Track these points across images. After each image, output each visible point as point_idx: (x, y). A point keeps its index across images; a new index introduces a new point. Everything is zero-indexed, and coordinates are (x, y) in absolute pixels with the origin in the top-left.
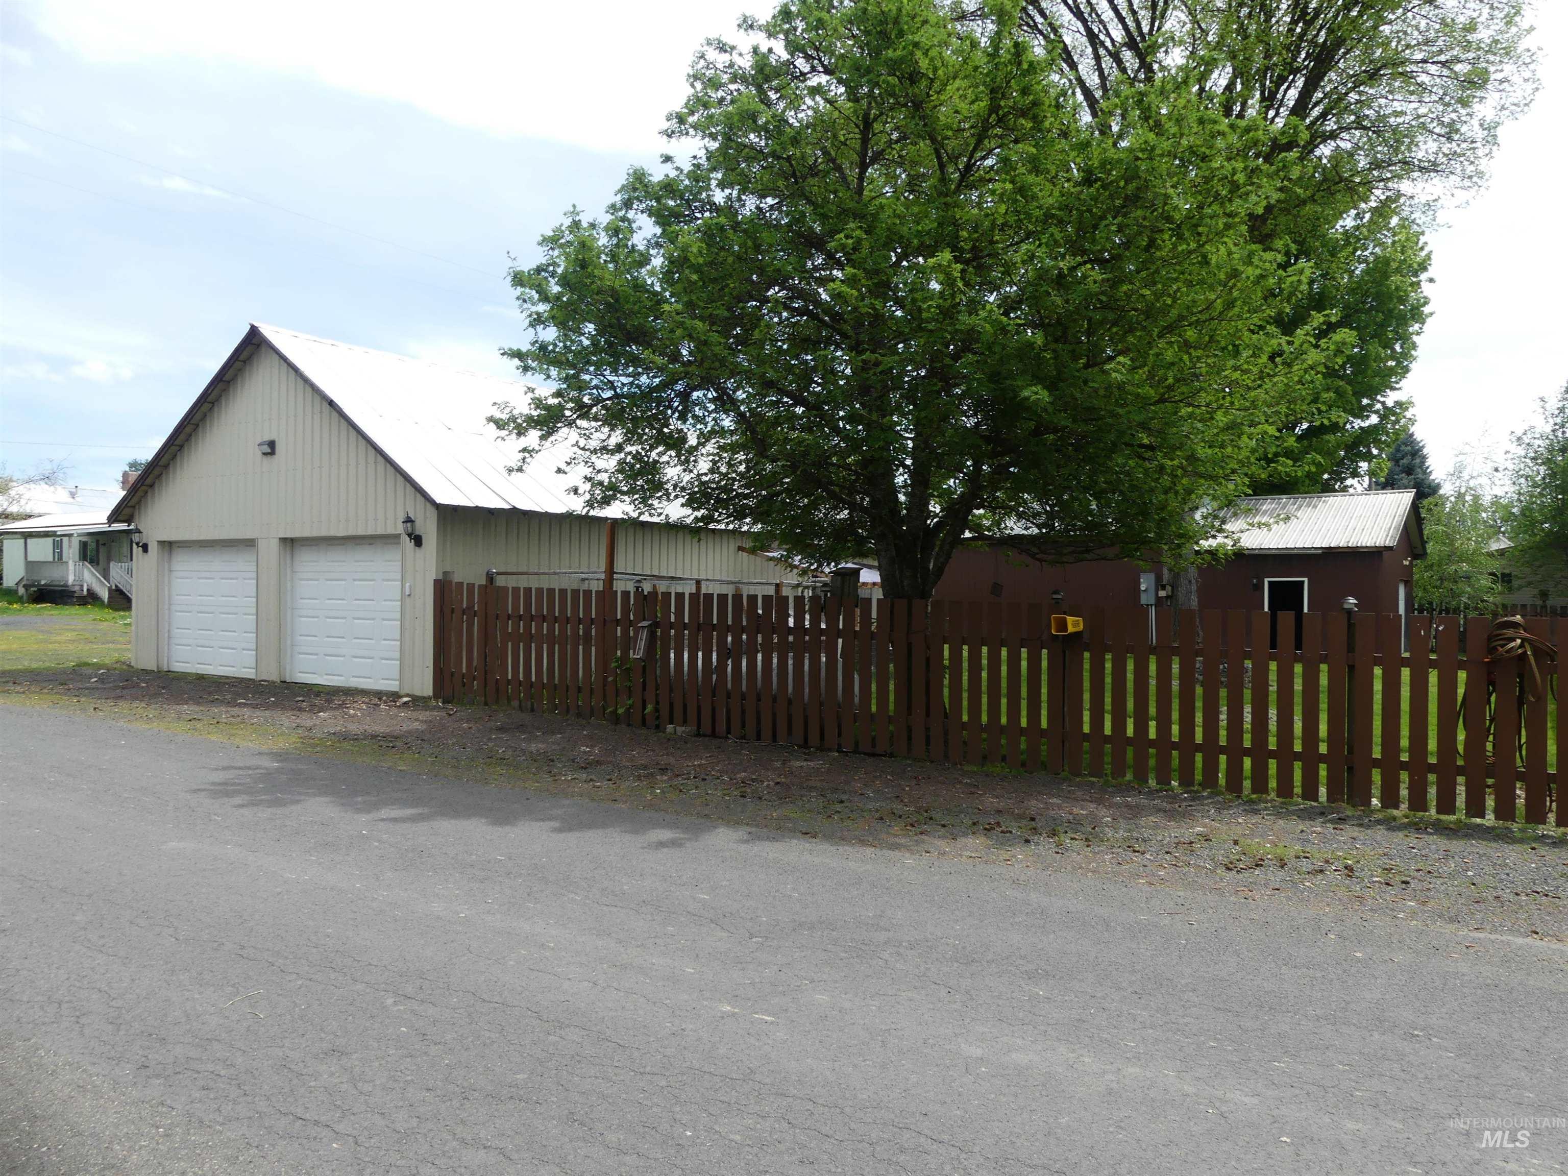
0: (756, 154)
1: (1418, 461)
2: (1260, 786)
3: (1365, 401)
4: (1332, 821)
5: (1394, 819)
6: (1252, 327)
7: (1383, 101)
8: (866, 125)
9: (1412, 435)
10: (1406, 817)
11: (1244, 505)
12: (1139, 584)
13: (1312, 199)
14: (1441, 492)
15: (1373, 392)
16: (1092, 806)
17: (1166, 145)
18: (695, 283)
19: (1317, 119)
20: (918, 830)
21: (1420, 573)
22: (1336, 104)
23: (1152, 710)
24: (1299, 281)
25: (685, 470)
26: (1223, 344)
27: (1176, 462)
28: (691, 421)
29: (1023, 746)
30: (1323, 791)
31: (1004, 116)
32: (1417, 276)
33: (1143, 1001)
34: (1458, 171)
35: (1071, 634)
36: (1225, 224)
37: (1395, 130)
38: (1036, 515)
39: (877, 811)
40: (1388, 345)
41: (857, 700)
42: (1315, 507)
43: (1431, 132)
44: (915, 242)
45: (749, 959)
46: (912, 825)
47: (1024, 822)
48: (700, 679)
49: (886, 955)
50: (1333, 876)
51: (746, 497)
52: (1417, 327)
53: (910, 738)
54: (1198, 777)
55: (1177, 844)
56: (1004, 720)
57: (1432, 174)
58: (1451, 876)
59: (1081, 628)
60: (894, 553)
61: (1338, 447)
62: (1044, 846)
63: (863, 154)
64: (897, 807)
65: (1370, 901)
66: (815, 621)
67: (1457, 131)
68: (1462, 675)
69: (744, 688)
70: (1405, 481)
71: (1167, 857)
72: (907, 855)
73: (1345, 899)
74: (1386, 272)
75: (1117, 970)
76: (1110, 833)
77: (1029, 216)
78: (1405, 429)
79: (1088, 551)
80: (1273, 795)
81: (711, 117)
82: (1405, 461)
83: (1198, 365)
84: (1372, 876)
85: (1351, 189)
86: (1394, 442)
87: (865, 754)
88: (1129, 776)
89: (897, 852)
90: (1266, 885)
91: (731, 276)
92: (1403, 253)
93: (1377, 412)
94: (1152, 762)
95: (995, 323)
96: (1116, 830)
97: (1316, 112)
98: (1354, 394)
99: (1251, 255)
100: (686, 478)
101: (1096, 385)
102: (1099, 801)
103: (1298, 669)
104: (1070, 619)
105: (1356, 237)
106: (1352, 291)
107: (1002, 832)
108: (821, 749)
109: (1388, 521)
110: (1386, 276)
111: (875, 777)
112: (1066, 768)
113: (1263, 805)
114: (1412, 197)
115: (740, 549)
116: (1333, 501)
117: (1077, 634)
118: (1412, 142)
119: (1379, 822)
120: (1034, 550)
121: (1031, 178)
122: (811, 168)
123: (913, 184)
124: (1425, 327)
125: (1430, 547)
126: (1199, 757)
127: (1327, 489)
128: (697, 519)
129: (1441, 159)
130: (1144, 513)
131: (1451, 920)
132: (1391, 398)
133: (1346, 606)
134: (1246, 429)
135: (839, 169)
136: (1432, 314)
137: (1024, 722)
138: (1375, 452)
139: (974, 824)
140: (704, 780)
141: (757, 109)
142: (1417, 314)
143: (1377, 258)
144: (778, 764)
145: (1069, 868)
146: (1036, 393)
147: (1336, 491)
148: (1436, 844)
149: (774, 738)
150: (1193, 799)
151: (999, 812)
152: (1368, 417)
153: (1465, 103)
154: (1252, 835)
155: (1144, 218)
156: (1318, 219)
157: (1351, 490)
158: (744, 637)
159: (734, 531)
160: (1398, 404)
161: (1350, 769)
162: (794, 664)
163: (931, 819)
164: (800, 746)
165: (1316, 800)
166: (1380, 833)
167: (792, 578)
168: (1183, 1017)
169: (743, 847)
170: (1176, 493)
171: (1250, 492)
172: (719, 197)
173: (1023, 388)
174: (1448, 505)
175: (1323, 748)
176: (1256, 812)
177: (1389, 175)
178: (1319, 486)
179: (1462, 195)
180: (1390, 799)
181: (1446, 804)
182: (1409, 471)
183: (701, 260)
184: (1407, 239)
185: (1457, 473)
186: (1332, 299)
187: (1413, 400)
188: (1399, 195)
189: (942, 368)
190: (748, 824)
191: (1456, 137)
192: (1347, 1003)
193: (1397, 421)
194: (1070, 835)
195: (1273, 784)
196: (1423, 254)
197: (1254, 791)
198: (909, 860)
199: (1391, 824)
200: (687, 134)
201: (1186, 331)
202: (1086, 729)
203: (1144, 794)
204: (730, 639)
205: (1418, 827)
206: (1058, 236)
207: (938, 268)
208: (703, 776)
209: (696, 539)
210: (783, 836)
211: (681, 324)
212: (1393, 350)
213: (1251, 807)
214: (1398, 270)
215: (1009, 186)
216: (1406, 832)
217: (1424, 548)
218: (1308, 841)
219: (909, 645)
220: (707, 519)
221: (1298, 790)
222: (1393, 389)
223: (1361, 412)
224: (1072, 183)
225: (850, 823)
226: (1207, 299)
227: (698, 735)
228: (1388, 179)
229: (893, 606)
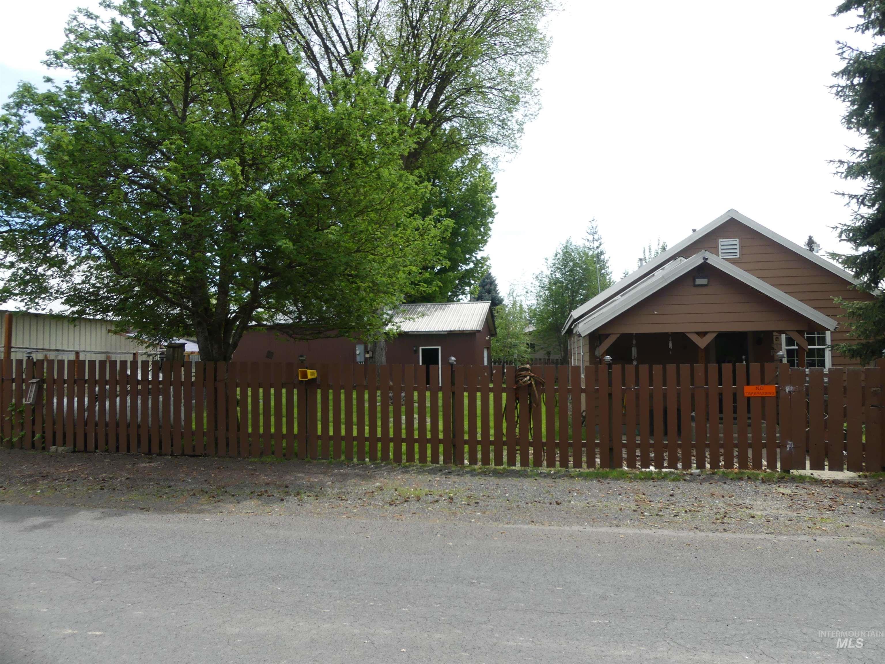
0: (113, 86)
1: (493, 287)
2: (410, 458)
3: (467, 256)
4: (445, 474)
5: (475, 470)
6: (406, 214)
7: (473, 105)
8: (188, 79)
9: (490, 274)
10: (480, 468)
11: (402, 308)
12: (355, 351)
13: (440, 150)
14: (504, 303)
15: (471, 251)
16: (321, 476)
17: (357, 113)
18: (66, 161)
19: (442, 109)
20: (217, 500)
21: (494, 343)
22: (451, 103)
23: (355, 419)
24: (425, 192)
25: (63, 281)
26: (391, 222)
27: (367, 284)
28: (69, 249)
29: (284, 445)
30: (441, 458)
31: (269, 85)
32: (490, 194)
33: (336, 585)
34: (507, 144)
35: (309, 380)
36: (389, 159)
37: (478, 119)
38: (290, 312)
39: (192, 490)
40: (477, 228)
41: (183, 423)
42: (444, 309)
43: (495, 124)
44: (215, 151)
45: (90, 596)
46: (213, 497)
47: (282, 489)
48: (76, 415)
49: (186, 580)
50: (443, 503)
51: (108, 298)
52: (490, 219)
53: (216, 444)
54: (379, 454)
55: (365, 493)
56: (273, 430)
57: (496, 144)
58: (499, 497)
59: (315, 376)
60: (207, 334)
61: (455, 279)
62: (292, 502)
63: (186, 95)
64: (206, 487)
65: (459, 514)
66: (155, 376)
67: (506, 124)
68: (504, 395)
69: (107, 419)
70: (487, 297)
71: (359, 501)
72: (208, 515)
73: (448, 515)
74: (476, 191)
75: (324, 569)
76: (329, 490)
77: (283, 144)
78: (486, 271)
79: (320, 333)
80: (417, 462)
81: (81, 58)
82: (487, 287)
83: (376, 233)
84: (462, 501)
85: (459, 148)
86: (481, 276)
87: (188, 456)
88: (343, 458)
89: (202, 515)
90: (409, 512)
91: (95, 159)
92: (484, 182)
93: (473, 262)
94: (355, 449)
95: (262, 202)
96: (333, 489)
97: (441, 106)
98: (462, 252)
99: (401, 176)
100: (64, 286)
101: (320, 241)
102: (325, 473)
103: (428, 394)
104: (309, 371)
105: (462, 172)
106: (461, 199)
107: (268, 496)
108: (160, 455)
109: (478, 317)
110: (476, 193)
111: (193, 469)
112: (309, 456)
113: (411, 468)
114: (487, 155)
115: (109, 331)
116: (453, 307)
117: (313, 379)
118: (487, 127)
119: (467, 472)
120: (291, 332)
121: (283, 122)
122: (150, 99)
123: (217, 117)
124: (495, 220)
125: (498, 330)
126: (379, 445)
127: (450, 300)
128: (73, 313)
129: (500, 137)
130: (350, 312)
131: (496, 520)
132: (479, 255)
133: (450, 361)
134: (401, 268)
135: (169, 102)
136: (497, 213)
137: (284, 431)
138: (473, 282)
139: (252, 493)
140: (75, 481)
141: (112, 58)
142: (490, 213)
143: (472, 183)
144: (129, 467)
145: (304, 513)
146: (286, 244)
147: (454, 301)
148: (493, 481)
149: (128, 450)
150: (376, 468)
151: (268, 484)
152: (469, 264)
153: (509, 110)
154: (405, 485)
155: (347, 151)
156: (444, 161)
157: (461, 301)
158: (107, 387)
159: (102, 320)
160: (482, 258)
161: (454, 446)
162: (141, 403)
163: (226, 492)
164: (146, 454)
165: (438, 463)
166: (467, 478)
167: (141, 350)
168: (358, 590)
169: (96, 523)
170: (366, 301)
171: (405, 301)
172: (87, 109)
173: (278, 240)
174: (507, 309)
175: (441, 436)
176: (407, 472)
177: (476, 142)
178: (446, 299)
179: (509, 156)
180: (473, 461)
181: (499, 461)
182: (489, 292)
183: (71, 148)
184: (486, 175)
185: (511, 294)
186: (451, 203)
187: (489, 256)
188: (481, 153)
189: (232, 226)
190: (103, 507)
191: (506, 127)
192: (442, 570)
193: (482, 267)
194: (307, 494)
195: (417, 456)
196: (493, 183)
197: (408, 461)
198: (208, 518)
199: (473, 473)
200: (62, 66)
201: (370, 214)
202: (319, 432)
203: (351, 467)
204: (97, 389)
205: (485, 473)
206: (299, 157)
207: (228, 168)
208: (74, 479)
209: (73, 325)
210: (126, 512)
211: (56, 187)
212: (480, 230)
213: (406, 470)
214: (482, 191)
215: (270, 125)
216: (479, 477)
217: (496, 331)
218: (432, 485)
219: (216, 389)
220: (81, 312)
221: (429, 459)
222: (480, 250)
223: (466, 262)
224: (308, 128)
225: (173, 499)
226: (380, 198)
227: (74, 452)
228: (476, 144)
229: (205, 365)
